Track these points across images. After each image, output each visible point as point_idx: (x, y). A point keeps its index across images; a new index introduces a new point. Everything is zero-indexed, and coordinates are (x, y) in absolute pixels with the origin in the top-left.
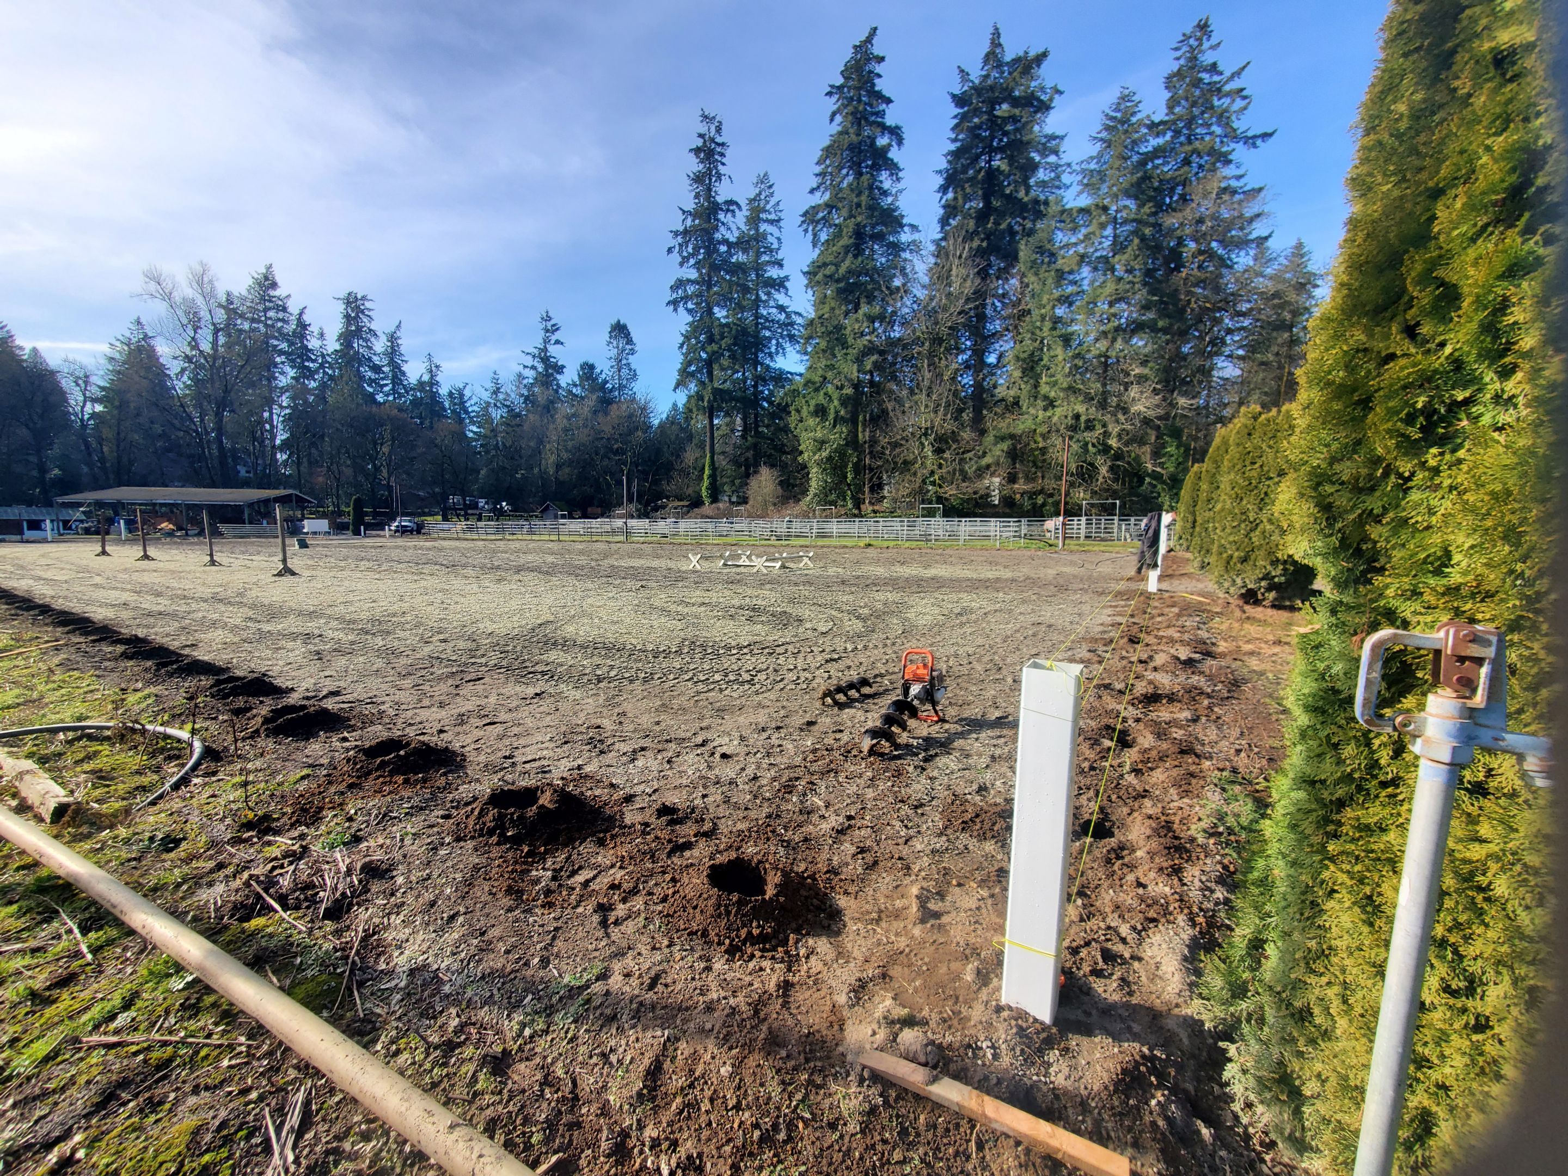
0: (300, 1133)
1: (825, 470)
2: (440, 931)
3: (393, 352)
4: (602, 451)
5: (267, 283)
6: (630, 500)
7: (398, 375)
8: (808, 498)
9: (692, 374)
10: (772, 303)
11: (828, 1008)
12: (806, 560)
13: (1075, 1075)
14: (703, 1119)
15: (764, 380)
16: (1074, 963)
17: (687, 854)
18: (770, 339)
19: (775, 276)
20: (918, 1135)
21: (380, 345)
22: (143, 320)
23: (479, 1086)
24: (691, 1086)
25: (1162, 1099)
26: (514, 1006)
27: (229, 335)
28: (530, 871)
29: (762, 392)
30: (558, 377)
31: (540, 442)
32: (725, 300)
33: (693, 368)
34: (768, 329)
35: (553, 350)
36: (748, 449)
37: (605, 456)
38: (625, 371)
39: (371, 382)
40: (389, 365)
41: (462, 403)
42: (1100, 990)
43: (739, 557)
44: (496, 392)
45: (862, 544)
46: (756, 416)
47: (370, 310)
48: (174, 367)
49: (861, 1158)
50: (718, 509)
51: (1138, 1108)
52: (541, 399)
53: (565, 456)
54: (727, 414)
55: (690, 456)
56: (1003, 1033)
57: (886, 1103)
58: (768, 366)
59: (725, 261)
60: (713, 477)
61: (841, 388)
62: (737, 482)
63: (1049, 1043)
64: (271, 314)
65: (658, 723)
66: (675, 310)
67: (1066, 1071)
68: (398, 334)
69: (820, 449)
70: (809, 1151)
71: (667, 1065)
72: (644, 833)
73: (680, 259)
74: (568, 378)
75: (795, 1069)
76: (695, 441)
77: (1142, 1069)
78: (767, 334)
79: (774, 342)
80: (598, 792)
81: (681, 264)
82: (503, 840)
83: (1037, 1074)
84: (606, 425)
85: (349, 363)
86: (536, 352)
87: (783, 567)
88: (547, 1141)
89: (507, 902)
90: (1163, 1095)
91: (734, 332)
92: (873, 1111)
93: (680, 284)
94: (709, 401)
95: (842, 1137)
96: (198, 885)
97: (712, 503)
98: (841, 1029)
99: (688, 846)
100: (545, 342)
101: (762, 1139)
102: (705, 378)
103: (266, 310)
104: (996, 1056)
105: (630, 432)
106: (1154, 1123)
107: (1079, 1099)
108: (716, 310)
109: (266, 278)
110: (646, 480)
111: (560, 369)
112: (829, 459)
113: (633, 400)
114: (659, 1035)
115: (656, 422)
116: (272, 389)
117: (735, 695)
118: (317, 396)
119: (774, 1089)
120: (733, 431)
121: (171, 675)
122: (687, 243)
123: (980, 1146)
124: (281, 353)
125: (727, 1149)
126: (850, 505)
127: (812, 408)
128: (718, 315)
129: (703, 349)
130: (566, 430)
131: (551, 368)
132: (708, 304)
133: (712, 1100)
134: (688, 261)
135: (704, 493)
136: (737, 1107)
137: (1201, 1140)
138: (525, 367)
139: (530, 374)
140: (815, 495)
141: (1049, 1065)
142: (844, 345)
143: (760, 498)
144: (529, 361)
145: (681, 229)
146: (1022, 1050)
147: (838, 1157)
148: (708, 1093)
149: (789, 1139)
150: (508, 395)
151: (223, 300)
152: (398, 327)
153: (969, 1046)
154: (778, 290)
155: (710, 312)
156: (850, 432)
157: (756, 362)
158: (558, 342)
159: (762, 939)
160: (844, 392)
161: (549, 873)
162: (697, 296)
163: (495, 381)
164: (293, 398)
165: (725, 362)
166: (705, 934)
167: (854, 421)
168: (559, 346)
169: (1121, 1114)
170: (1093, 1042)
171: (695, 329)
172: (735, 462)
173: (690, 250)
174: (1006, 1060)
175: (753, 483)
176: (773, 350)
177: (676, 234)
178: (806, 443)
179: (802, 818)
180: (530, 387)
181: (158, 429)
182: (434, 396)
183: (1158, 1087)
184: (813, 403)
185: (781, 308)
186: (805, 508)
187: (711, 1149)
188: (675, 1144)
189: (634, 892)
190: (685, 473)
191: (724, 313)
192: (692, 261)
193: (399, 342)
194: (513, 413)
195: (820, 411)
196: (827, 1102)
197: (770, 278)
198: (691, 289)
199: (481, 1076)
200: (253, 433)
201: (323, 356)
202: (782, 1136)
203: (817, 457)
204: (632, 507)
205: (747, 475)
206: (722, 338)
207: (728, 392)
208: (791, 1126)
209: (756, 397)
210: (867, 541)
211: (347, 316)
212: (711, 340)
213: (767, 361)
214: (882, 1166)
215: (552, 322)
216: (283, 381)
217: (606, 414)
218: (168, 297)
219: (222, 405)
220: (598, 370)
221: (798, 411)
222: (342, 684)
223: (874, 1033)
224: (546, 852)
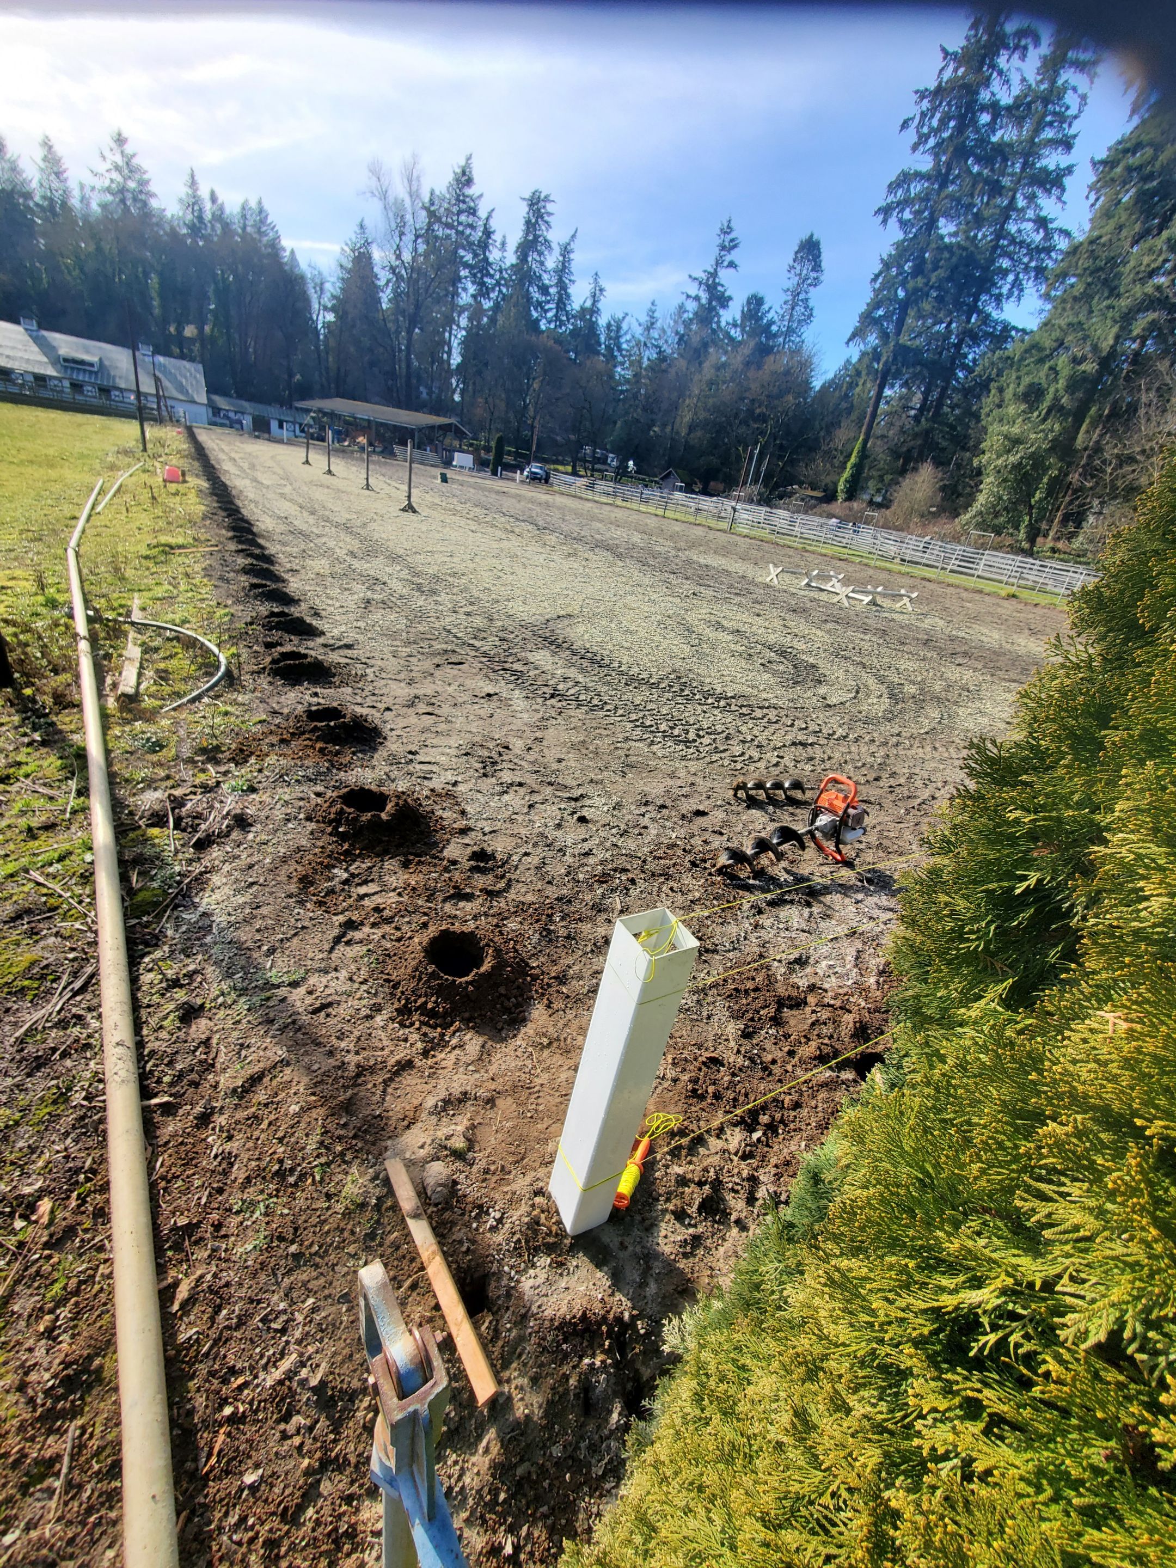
0: (76, 994)
1: (1005, 480)
2: (237, 891)
3: (563, 270)
4: (742, 416)
5: (464, 179)
6: (755, 481)
7: (562, 301)
8: (968, 516)
9: (877, 322)
10: (1030, 214)
11: (416, 1103)
12: (906, 600)
13: (544, 1290)
14: (256, 1133)
15: (974, 337)
16: (670, 1193)
17: (461, 904)
18: (1005, 273)
19: (1052, 167)
20: (381, 1245)
21: (552, 261)
22: (366, 223)
23: (165, 1023)
24: (266, 1105)
25: (598, 1363)
26: (229, 975)
27: (428, 243)
28: (334, 867)
29: (965, 356)
30: (722, 312)
31: (681, 395)
32: (960, 206)
33: (881, 312)
34: (1010, 256)
35: (725, 276)
36: (916, 436)
37: (744, 422)
38: (800, 309)
39: (539, 304)
40: (556, 285)
41: (618, 337)
42: (663, 1233)
43: (828, 578)
44: (650, 327)
45: (1003, 593)
46: (944, 390)
47: (549, 214)
48: (383, 276)
49: (328, 1232)
50: (851, 509)
51: (566, 1356)
52: (695, 340)
53: (702, 415)
54: (906, 384)
55: (842, 435)
56: (519, 1215)
57: (378, 1207)
58: (989, 315)
59: (983, 141)
60: (858, 467)
61: (1076, 361)
62: (888, 478)
63: (550, 1249)
64: (463, 218)
65: (560, 761)
66: (885, 221)
67: (540, 1280)
68: (572, 246)
69: (1009, 451)
70: (300, 1202)
71: (266, 1080)
72: (446, 870)
73: (915, 139)
74: (730, 315)
75: (340, 1138)
76: (854, 416)
77: (604, 1328)
78: (1005, 263)
79: (1011, 278)
80: (446, 814)
81: (915, 148)
82: (335, 833)
83: (512, 1267)
84: (757, 380)
85: (521, 281)
86: (704, 276)
87: (873, 603)
88: (171, 1084)
89: (293, 888)
90: (603, 1362)
91: (954, 259)
92: (363, 1206)
93: (905, 179)
94: (886, 363)
95: (328, 1208)
96: (149, 786)
97: (846, 500)
98: (408, 1127)
99: (469, 897)
100: (717, 264)
101: (277, 1173)
102: (891, 328)
103: (460, 213)
104: (493, 1229)
105: (780, 395)
106: (566, 1377)
107: (523, 1311)
108: (942, 222)
109: (464, 173)
110: (780, 457)
111: (724, 301)
112: (1017, 467)
113: (798, 351)
114: (282, 1052)
115: (817, 384)
116: (453, 306)
117: (660, 754)
118: (490, 318)
119: (312, 1145)
120: (906, 408)
121: (256, 597)
122: (934, 110)
123: (414, 1287)
124: (466, 265)
125: (254, 1163)
126: (1022, 535)
127: (1021, 389)
128: (943, 231)
129: (903, 284)
130: (711, 383)
131: (718, 298)
132: (932, 214)
133: (270, 1124)
134: (926, 142)
135: (841, 486)
136: (281, 1140)
137: (607, 1421)
138: (688, 296)
139: (691, 306)
140: (980, 513)
141: (534, 1266)
142: (1114, 292)
143: (907, 504)
144: (693, 290)
145: (932, 86)
146: (519, 1241)
147: (314, 1220)
148: (272, 1117)
149: (295, 1185)
150: (664, 331)
151: (426, 200)
152: (573, 236)
153: (480, 1207)
154: (1048, 192)
155: (932, 224)
156: (1064, 430)
157: (973, 308)
158: (732, 265)
159: (432, 1014)
160: (1083, 367)
161: (346, 875)
162: (921, 200)
163: (651, 313)
164: (470, 319)
165: (927, 306)
166: (395, 987)
167: (1079, 416)
168: (731, 270)
169: (544, 1348)
170: (593, 1273)
171: (902, 251)
172: (895, 453)
173: (935, 123)
174: (499, 1238)
175: (906, 482)
176: (1005, 291)
177: (922, 94)
178: (993, 440)
179: (589, 913)
180: (687, 324)
181: (366, 342)
182: (592, 326)
183: (605, 1352)
184: (1026, 380)
185: (1042, 223)
186: (958, 528)
187: (245, 1156)
188: (230, 1138)
189: (388, 921)
190: (829, 456)
191: (952, 228)
192: (932, 142)
193: (572, 256)
194: (662, 357)
195: (1033, 395)
196: (340, 1176)
197: (1044, 170)
198: (916, 188)
199: (171, 1017)
200: (433, 355)
201: (501, 271)
202: (291, 1180)
203: (1000, 462)
204: (754, 490)
205: (903, 472)
206: (936, 268)
207: (918, 351)
208: (302, 1177)
209: (953, 363)
210: (1013, 590)
211: (528, 223)
212: (918, 270)
213: (989, 309)
214: (337, 1248)
215: (732, 236)
216: (465, 298)
217: (759, 367)
218: (384, 196)
219: (414, 321)
220: (766, 307)
221: (1001, 390)
222: (361, 638)
223: (422, 1147)
224: (359, 855)
